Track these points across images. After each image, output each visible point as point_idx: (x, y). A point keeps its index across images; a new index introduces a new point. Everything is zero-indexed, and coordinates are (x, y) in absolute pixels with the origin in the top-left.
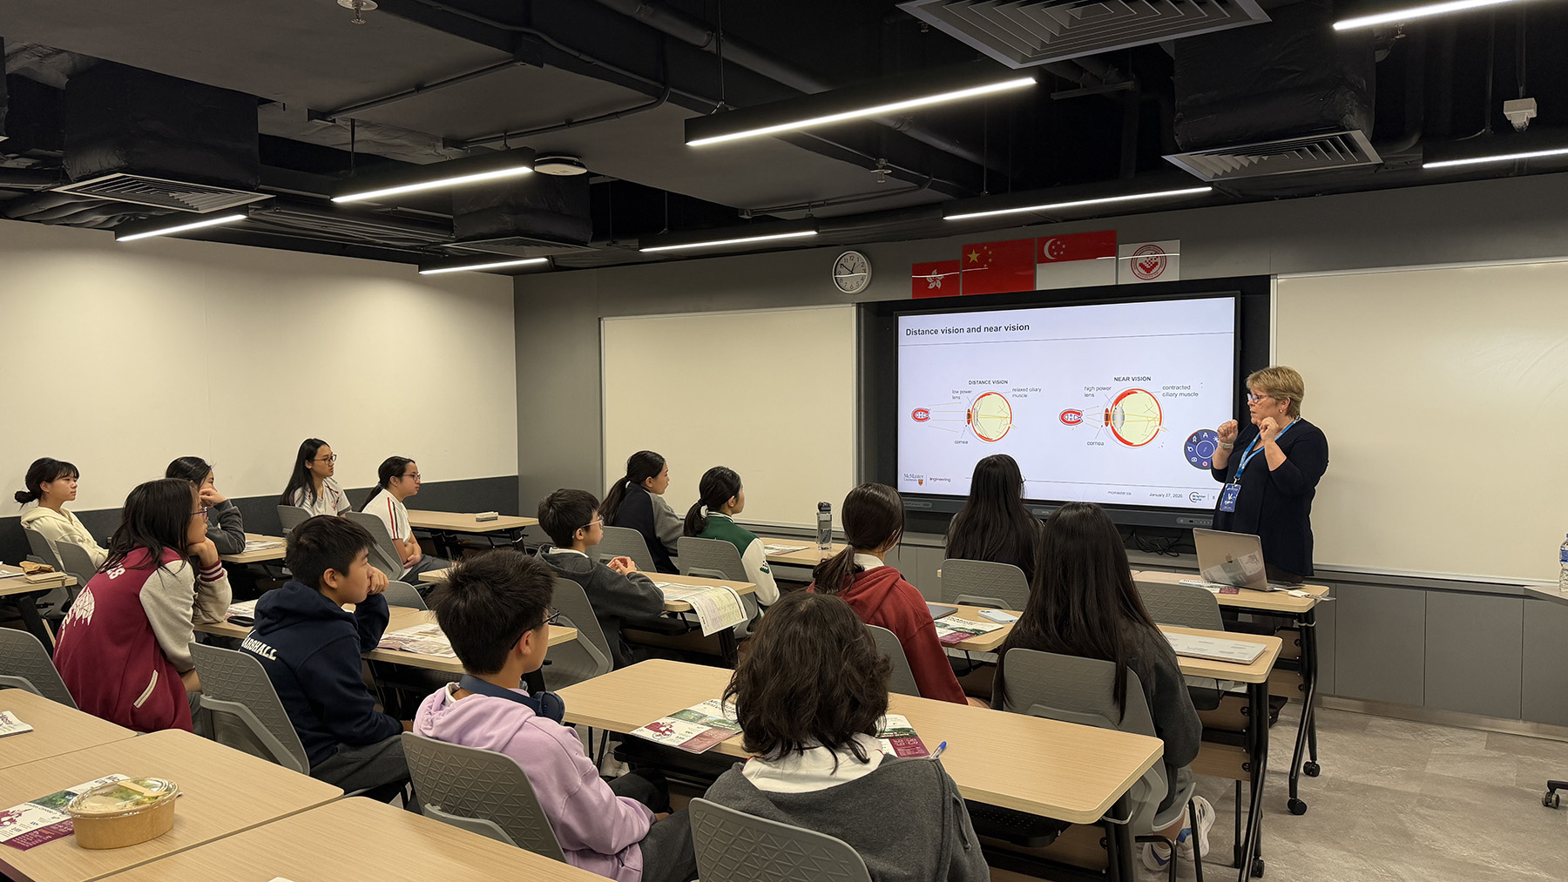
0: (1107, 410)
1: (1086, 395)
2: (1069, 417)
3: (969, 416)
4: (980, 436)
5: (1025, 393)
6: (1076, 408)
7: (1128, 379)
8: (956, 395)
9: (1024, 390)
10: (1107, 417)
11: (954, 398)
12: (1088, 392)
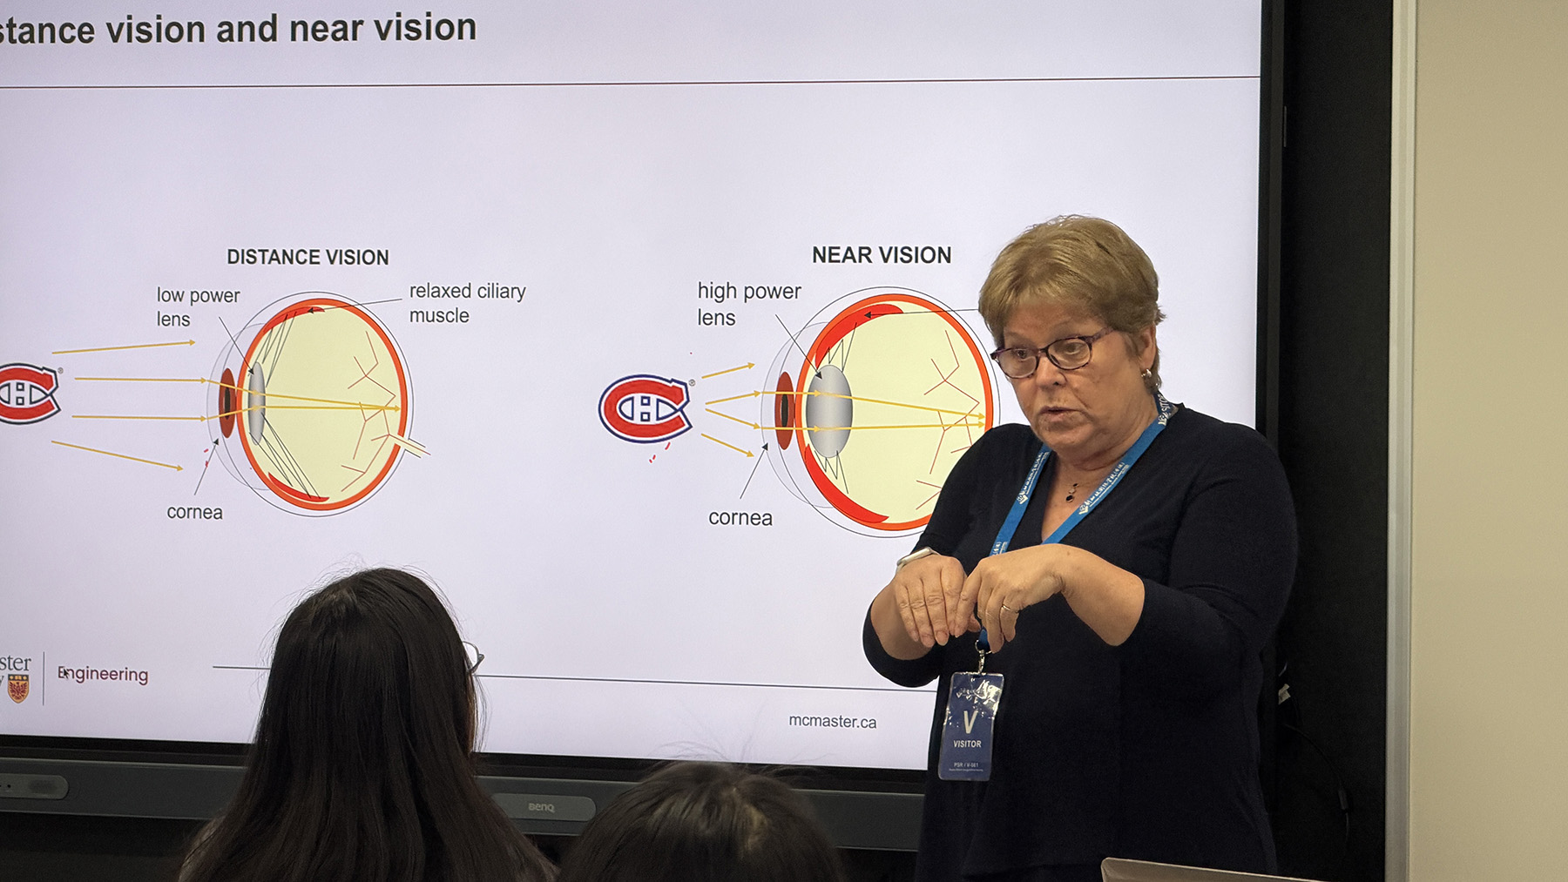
0: (784, 381)
1: (704, 319)
2: (635, 408)
3: (229, 400)
4: (275, 485)
5: (461, 304)
6: (665, 370)
7: (865, 253)
8: (171, 308)
9: (455, 292)
10: (786, 411)
11: (164, 320)
12: (710, 306)
